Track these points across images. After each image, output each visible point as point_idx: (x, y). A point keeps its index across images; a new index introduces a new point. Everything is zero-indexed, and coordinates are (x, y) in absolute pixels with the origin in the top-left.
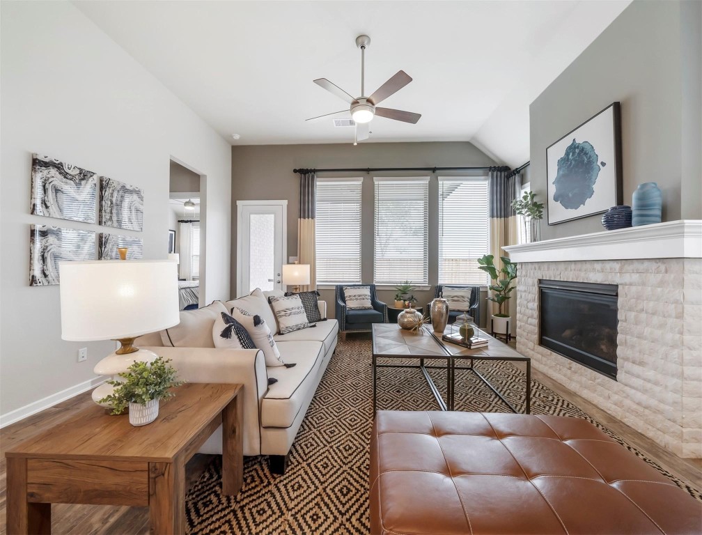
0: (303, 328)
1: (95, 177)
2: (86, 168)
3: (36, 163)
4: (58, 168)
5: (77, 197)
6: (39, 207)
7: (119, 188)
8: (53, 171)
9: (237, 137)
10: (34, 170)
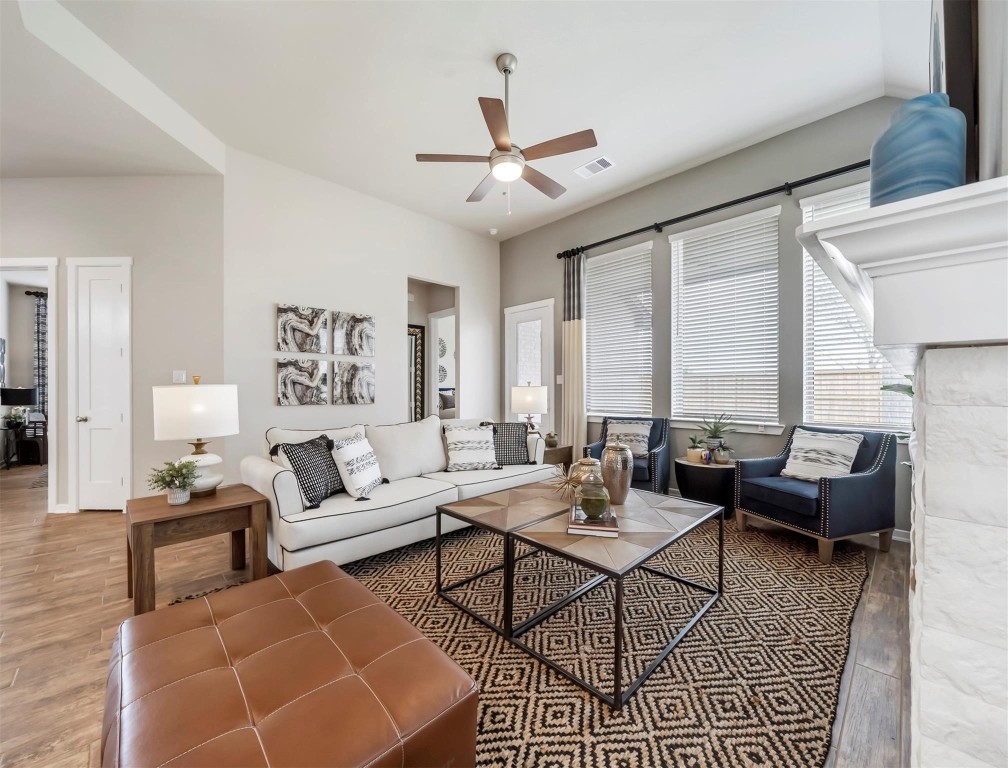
0: (483, 469)
1: (325, 313)
2: (317, 306)
3: (281, 311)
4: (294, 311)
5: (311, 332)
6: (282, 345)
7: (349, 318)
8: (291, 315)
9: (494, 232)
10: (278, 317)
